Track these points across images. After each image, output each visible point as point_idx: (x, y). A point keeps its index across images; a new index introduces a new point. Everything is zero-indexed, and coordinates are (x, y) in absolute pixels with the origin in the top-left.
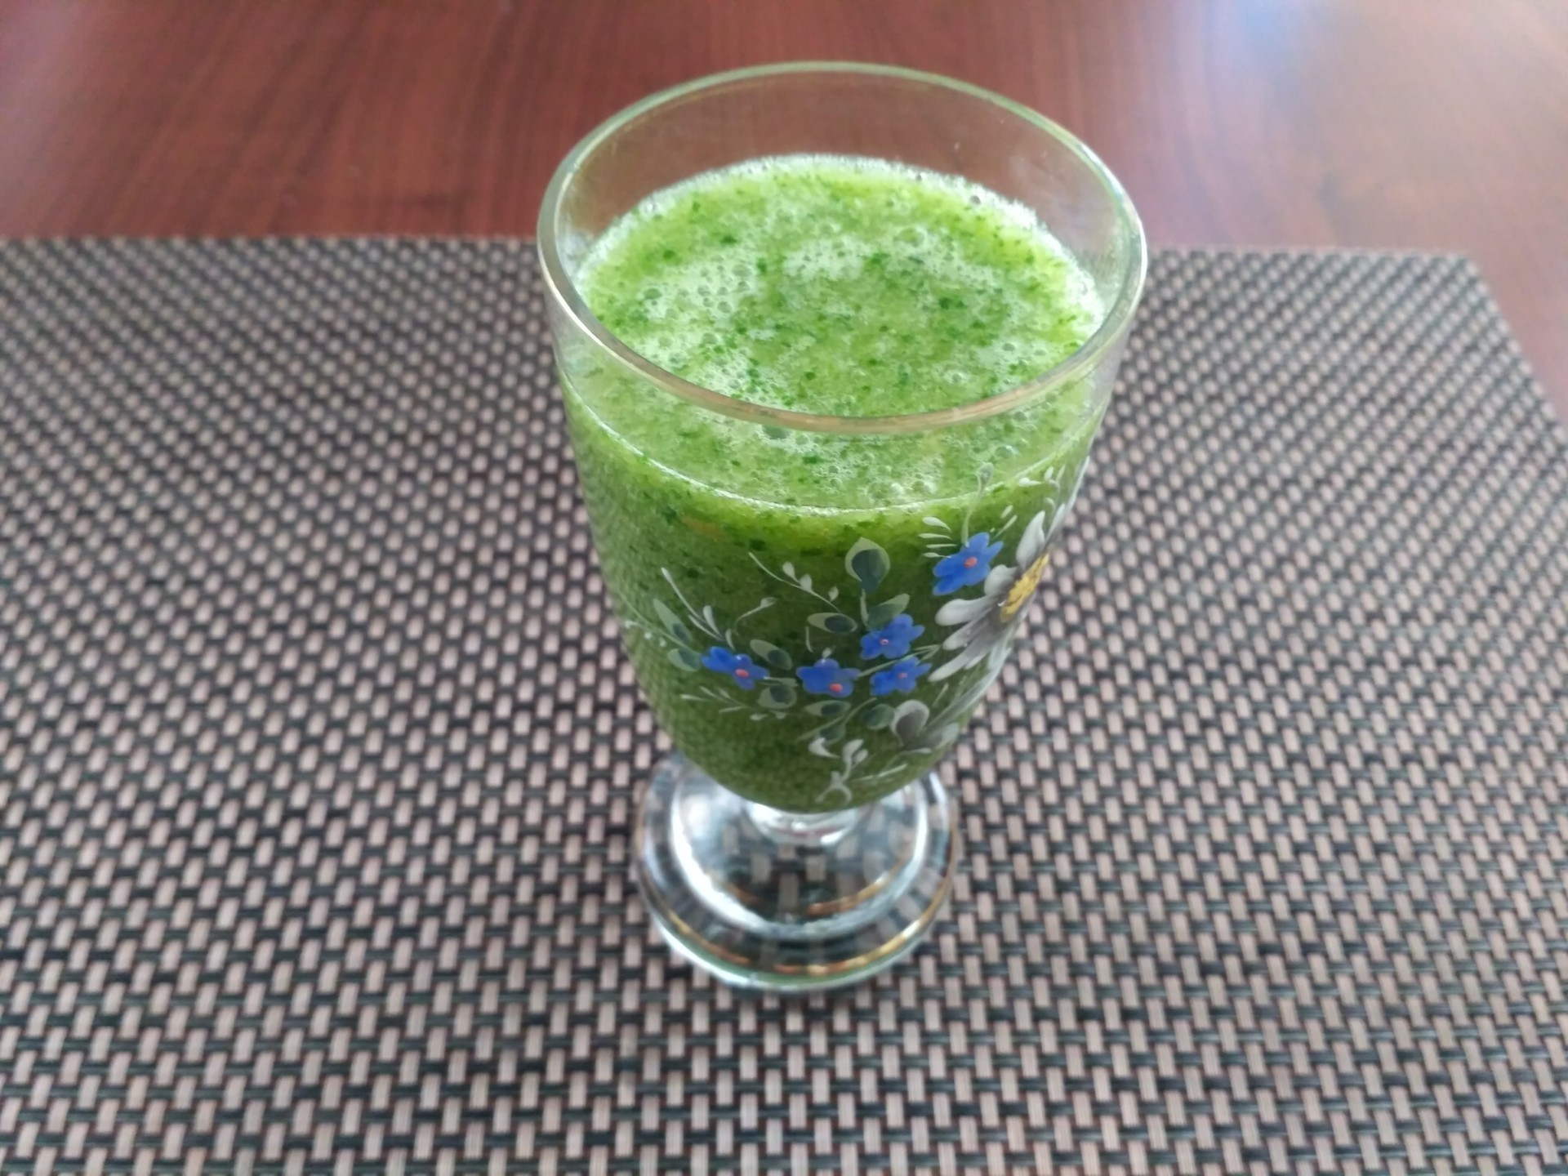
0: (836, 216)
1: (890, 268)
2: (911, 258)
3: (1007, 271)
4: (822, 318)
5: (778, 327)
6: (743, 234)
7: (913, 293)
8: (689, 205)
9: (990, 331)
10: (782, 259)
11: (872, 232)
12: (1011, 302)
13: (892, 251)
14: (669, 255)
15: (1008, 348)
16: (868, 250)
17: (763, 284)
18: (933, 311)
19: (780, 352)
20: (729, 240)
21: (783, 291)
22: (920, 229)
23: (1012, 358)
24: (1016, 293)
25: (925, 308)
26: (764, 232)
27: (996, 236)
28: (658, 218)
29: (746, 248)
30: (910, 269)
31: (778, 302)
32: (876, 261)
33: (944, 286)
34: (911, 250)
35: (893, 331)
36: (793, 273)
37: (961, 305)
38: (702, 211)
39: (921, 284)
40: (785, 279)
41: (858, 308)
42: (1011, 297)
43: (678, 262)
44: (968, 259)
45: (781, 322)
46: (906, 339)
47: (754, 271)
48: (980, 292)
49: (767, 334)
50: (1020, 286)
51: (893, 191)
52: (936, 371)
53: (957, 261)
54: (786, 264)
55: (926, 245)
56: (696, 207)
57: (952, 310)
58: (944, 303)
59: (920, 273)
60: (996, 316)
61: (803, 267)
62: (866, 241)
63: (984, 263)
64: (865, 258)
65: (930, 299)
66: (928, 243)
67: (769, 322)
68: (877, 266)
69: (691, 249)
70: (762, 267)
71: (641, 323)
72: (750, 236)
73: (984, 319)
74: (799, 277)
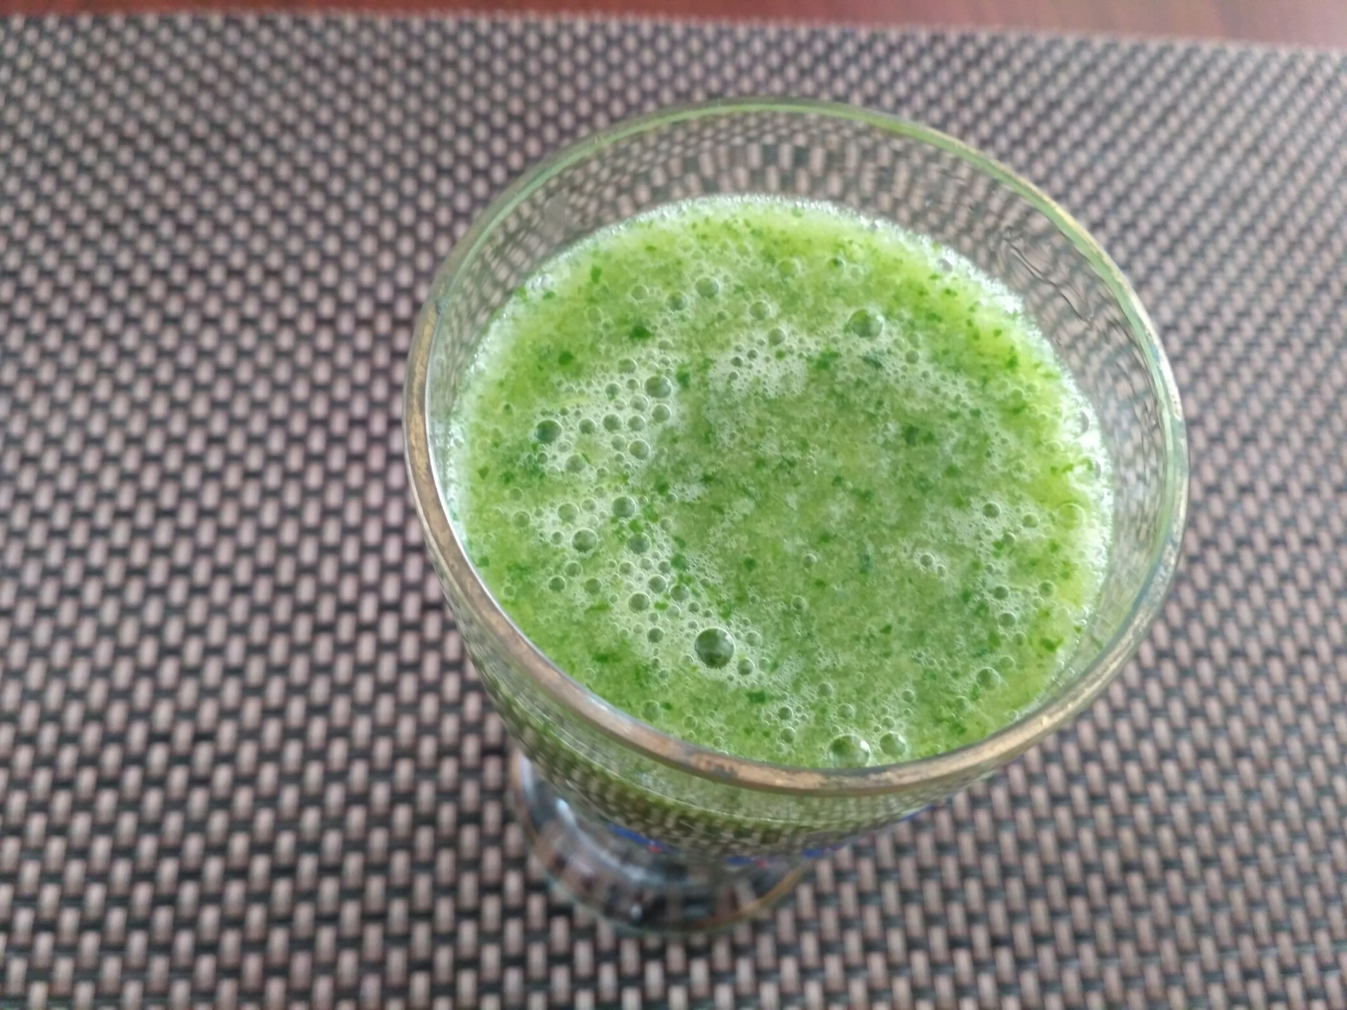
0: (773, 288)
1: (841, 376)
2: (866, 360)
3: (985, 381)
4: (760, 463)
5: (707, 479)
6: (657, 320)
7: (871, 417)
8: (586, 270)
9: (967, 482)
10: (707, 364)
11: (817, 318)
12: (991, 431)
13: (842, 347)
14: (566, 358)
15: (990, 511)
16: (814, 346)
17: (684, 409)
18: (896, 450)
19: (710, 522)
20: (640, 333)
21: (711, 416)
22: (876, 313)
23: (996, 529)
24: (997, 416)
25: (886, 444)
26: (683, 318)
27: (970, 323)
28: (549, 295)
29: (663, 346)
30: (865, 378)
31: (704, 434)
32: (824, 364)
33: (909, 405)
34: (865, 346)
35: (850, 485)
36: (720, 386)
37: (929, 438)
38: (603, 281)
39: (880, 403)
40: (712, 397)
41: (804, 446)
42: (992, 423)
43: (578, 372)
44: (934, 359)
45: (711, 470)
46: (864, 497)
47: (672, 385)
48: (953, 416)
49: (695, 491)
50: (1002, 405)
51: (841, 246)
52: (903, 552)
53: (923, 366)
54: (712, 373)
55: (884, 341)
56: (596, 273)
57: (920, 447)
58: (910, 434)
59: (878, 385)
60: (972, 456)
61: (733, 376)
62: (812, 330)
63: (957, 369)
64: (809, 359)
65: (893, 427)
66: (887, 335)
67: (695, 471)
68: (824, 372)
69: (593, 348)
70: (683, 379)
71: (535, 479)
72: (666, 323)
73: (958, 461)
74: (729, 391)
